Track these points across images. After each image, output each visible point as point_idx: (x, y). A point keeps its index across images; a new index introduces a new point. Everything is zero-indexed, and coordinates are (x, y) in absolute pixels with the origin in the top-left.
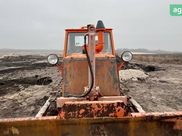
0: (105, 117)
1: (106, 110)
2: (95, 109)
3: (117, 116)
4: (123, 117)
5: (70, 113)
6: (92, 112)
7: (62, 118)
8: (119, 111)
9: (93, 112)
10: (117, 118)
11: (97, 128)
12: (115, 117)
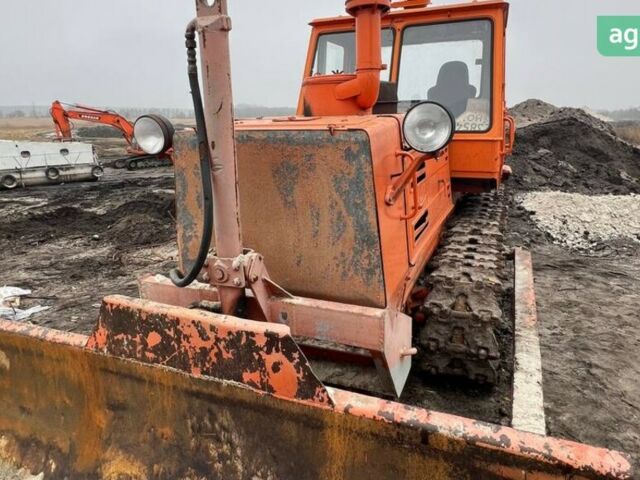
0: (229, 382)
1: (230, 356)
2: (190, 339)
3: (271, 389)
4: (295, 397)
5: (120, 337)
6: (183, 350)
7: (101, 350)
8: (276, 367)
9: (186, 351)
10: (274, 395)
11: (208, 415)
12: (263, 389)
